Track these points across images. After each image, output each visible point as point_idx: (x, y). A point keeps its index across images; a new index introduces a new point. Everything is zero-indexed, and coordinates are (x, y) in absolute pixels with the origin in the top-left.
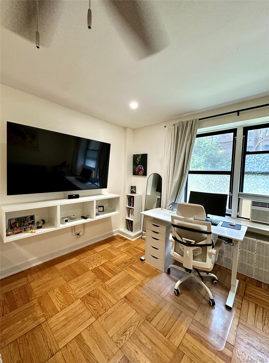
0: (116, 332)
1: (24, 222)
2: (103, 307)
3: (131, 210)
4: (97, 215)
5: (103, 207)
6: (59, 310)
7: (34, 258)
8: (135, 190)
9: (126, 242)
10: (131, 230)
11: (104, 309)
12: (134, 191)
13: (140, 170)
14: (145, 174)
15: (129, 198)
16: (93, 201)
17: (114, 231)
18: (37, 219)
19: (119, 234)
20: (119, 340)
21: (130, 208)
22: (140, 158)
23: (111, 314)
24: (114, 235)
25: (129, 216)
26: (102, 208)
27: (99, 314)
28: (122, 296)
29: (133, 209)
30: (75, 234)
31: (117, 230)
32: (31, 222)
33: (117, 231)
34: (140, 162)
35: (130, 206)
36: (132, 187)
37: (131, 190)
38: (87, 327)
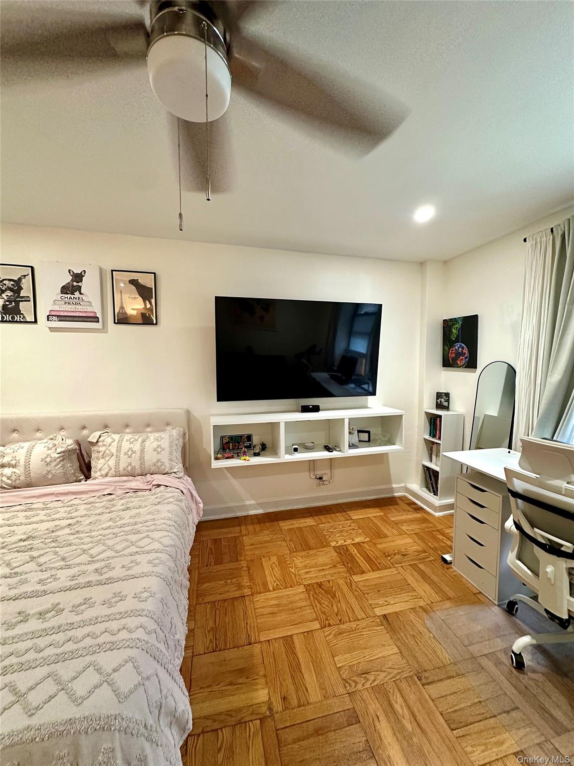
0: (350, 666)
1: (239, 443)
2: (337, 615)
3: (435, 447)
4: (352, 446)
5: (369, 432)
6: (271, 589)
7: (253, 502)
8: (448, 401)
9: (419, 515)
10: (434, 492)
11: (340, 618)
12: (446, 404)
13: (459, 354)
14: (472, 364)
15: (431, 418)
16: (344, 419)
17: (394, 486)
18: (256, 440)
19: (407, 494)
20: (352, 679)
21: (434, 442)
22: (458, 326)
23: (349, 632)
24: (396, 494)
25: (431, 460)
26: (366, 435)
27: (327, 622)
28: (379, 612)
29: (440, 444)
30: (314, 477)
31: (403, 485)
32: (247, 444)
33: (402, 487)
34: (458, 336)
35: (434, 436)
36: (439, 395)
37: (437, 402)
38: (305, 632)
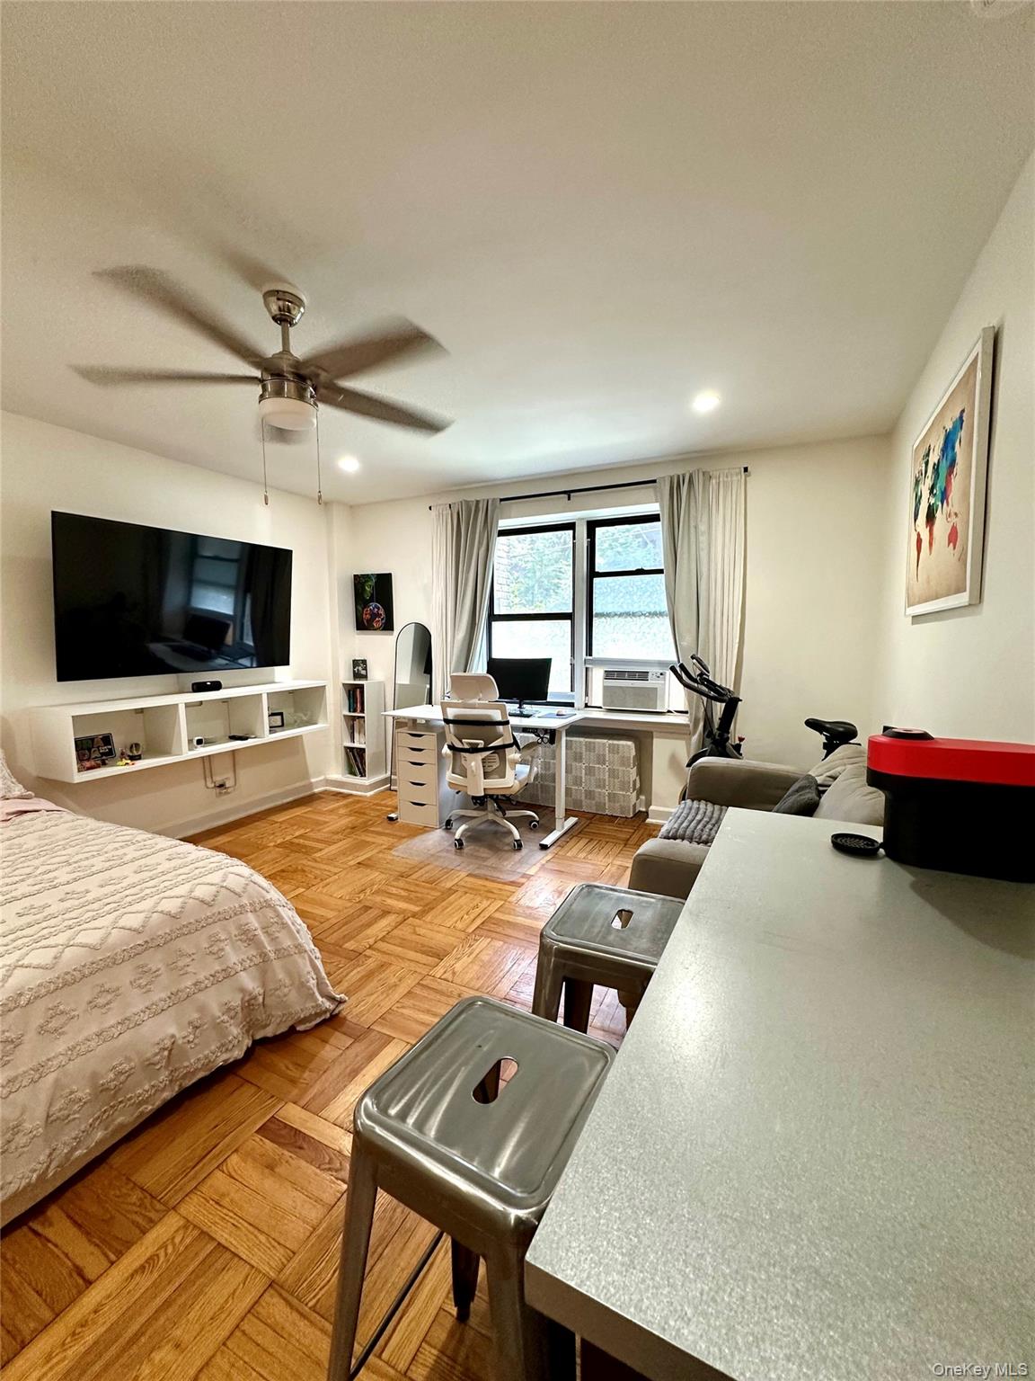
0: (348, 893)
1: (89, 750)
2: (316, 878)
3: (356, 723)
4: (273, 729)
5: (281, 714)
8: (365, 669)
9: (350, 800)
10: (360, 773)
11: (320, 878)
12: (363, 672)
13: (374, 616)
14: (388, 626)
15: (349, 691)
16: (261, 694)
17: (313, 780)
18: (119, 743)
19: (328, 788)
20: (353, 897)
21: (355, 716)
22: (372, 583)
23: (335, 881)
24: (316, 790)
25: (353, 740)
26: (279, 718)
28: (352, 863)
29: (363, 717)
30: (213, 785)
31: (322, 778)
32: (104, 749)
33: (321, 781)
34: (372, 595)
35: (355, 711)
36: (356, 663)
37: (354, 671)
